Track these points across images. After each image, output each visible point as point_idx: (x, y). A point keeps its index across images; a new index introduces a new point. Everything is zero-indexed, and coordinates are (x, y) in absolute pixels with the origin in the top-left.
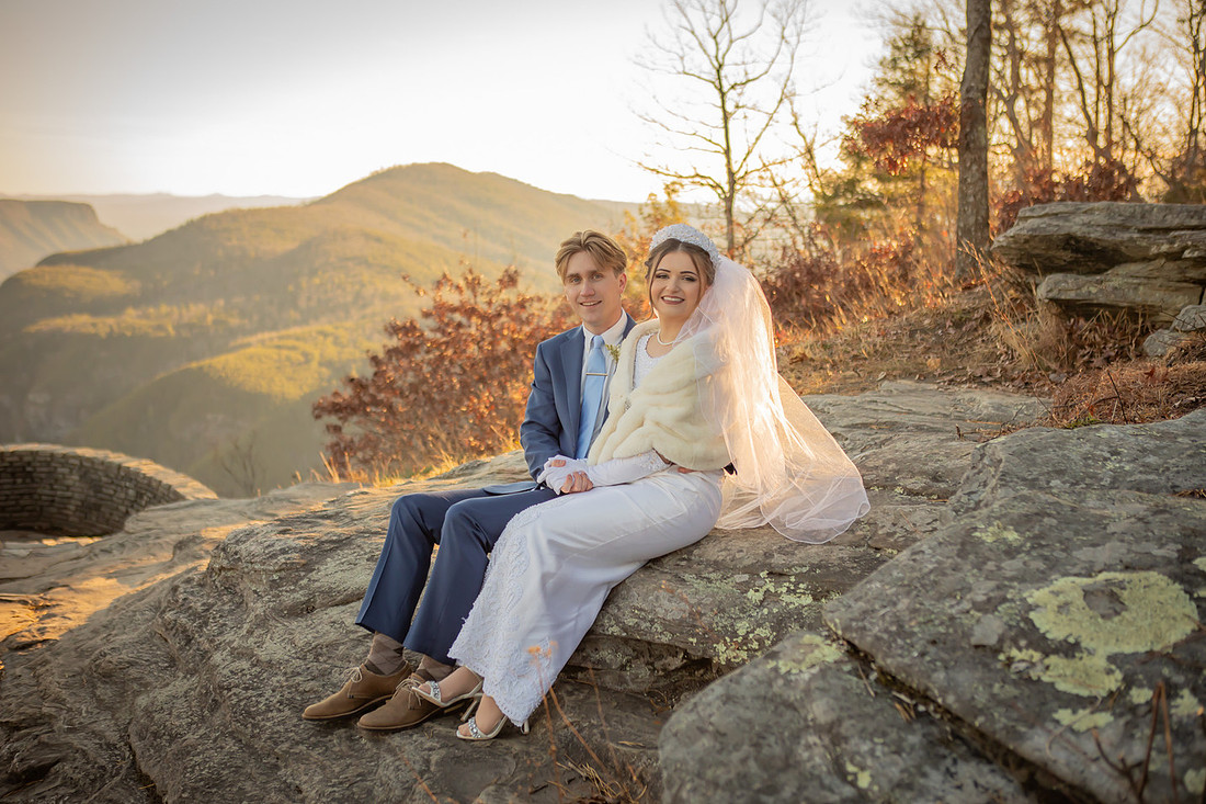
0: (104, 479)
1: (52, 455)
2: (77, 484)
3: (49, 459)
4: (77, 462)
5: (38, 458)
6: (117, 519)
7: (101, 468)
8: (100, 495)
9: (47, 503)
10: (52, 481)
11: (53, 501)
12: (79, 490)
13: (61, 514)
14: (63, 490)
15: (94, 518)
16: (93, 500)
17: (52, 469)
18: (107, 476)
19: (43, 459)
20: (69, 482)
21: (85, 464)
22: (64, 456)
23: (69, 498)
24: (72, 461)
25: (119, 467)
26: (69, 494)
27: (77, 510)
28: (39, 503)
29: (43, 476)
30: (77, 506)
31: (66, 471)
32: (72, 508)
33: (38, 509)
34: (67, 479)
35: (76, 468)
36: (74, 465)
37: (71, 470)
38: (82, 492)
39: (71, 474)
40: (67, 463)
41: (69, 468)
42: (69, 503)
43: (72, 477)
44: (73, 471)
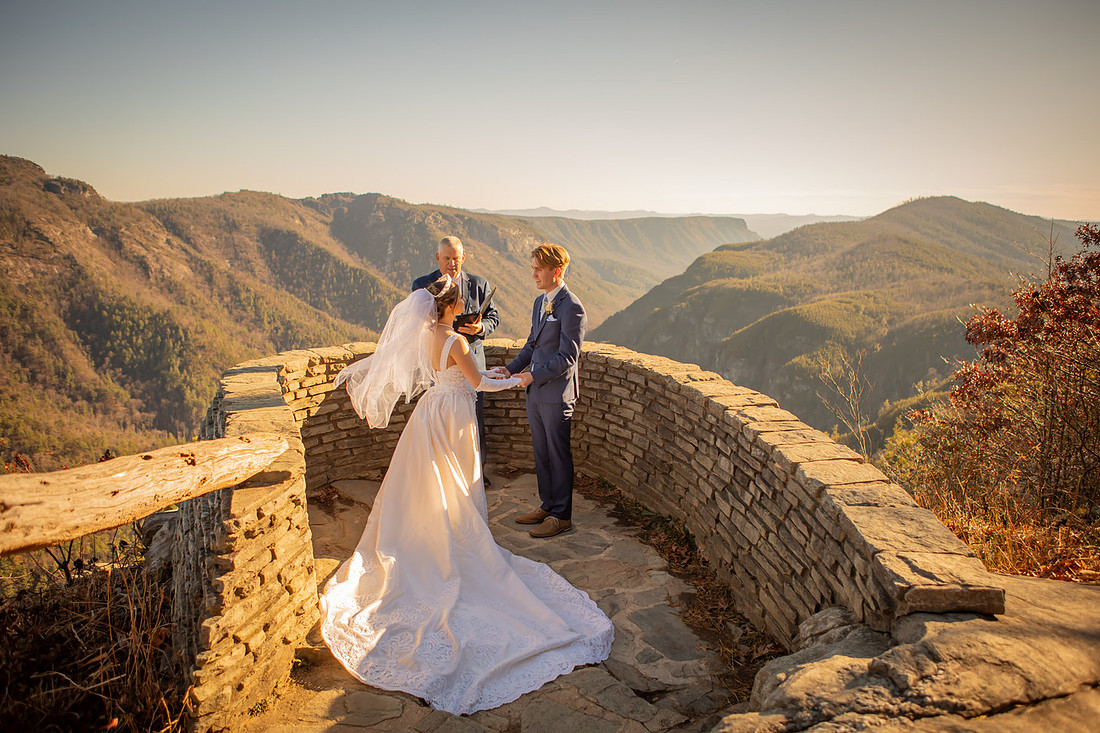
0: (680, 421)
1: (607, 362)
2: (638, 419)
3: (602, 369)
4: (640, 380)
5: (588, 366)
6: (696, 503)
7: (674, 397)
8: (672, 450)
9: (596, 442)
11: (604, 439)
12: (642, 431)
13: (615, 463)
14: (620, 426)
15: (661, 486)
16: (660, 453)
17: (605, 387)
18: (686, 418)
19: (593, 368)
20: (629, 414)
21: (651, 384)
22: (623, 366)
23: (626, 440)
24: (632, 377)
25: (707, 401)
26: (626, 433)
27: (635, 464)
28: (586, 439)
29: (593, 395)
30: (635, 457)
31: (625, 393)
32: (630, 458)
33: (584, 447)
34: (625, 407)
35: (638, 390)
36: (637, 385)
37: (632, 393)
38: (645, 435)
39: (632, 400)
40: (626, 379)
41: (629, 389)
42: (625, 449)
43: (631, 405)
44: (635, 395)
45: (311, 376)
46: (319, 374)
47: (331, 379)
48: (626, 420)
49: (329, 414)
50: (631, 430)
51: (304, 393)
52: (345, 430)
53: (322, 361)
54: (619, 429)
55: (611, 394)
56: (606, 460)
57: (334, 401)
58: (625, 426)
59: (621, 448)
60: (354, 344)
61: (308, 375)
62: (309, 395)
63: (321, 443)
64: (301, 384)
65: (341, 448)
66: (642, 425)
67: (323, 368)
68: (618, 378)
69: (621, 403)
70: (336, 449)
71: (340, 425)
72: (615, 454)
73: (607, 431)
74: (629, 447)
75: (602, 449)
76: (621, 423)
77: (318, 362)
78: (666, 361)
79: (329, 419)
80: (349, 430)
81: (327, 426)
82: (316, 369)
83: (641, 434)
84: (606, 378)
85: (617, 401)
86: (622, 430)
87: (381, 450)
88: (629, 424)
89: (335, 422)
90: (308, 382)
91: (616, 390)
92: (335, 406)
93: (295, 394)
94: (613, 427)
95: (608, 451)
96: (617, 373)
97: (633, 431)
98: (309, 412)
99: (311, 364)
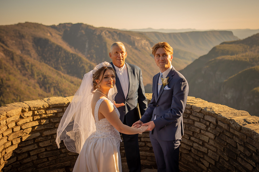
2: (211, 142)
4: (213, 120)
9: (185, 152)
10: (191, 133)
11: (190, 151)
13: (197, 165)
17: (190, 122)
20: (206, 139)
22: (201, 111)
23: (204, 153)
24: (207, 118)
26: (204, 149)
30: (210, 164)
31: (203, 127)
34: (203, 134)
35: (212, 126)
36: (210, 123)
37: (207, 127)
38: (216, 152)
39: (207, 131)
40: (204, 119)
41: (205, 124)
42: (203, 158)
43: (207, 133)
44: (209, 129)
45: (23, 118)
46: (28, 117)
47: (35, 119)
48: (204, 142)
49: (34, 139)
50: (207, 148)
51: (18, 128)
52: (44, 147)
53: (30, 109)
54: (200, 147)
55: (195, 126)
56: (191, 162)
57: (37, 131)
58: (203, 145)
59: (200, 157)
60: (50, 98)
61: (21, 117)
62: (21, 129)
63: (29, 156)
64: (16, 123)
65: (41, 157)
66: (214, 146)
67: (31, 113)
68: (198, 117)
69: (200, 132)
70: (39, 158)
71: (41, 145)
72: (197, 160)
73: (192, 147)
74: (205, 157)
75: (189, 156)
76: (201, 143)
77: (27, 110)
78: (227, 108)
79: (34, 141)
80: (46, 147)
81: (33, 146)
82: (26, 114)
83: (213, 151)
84: (191, 117)
85: (198, 130)
86: (201, 147)
87: (64, 157)
88: (206, 144)
89: (38, 143)
90: (21, 122)
91: (197, 124)
92: (38, 134)
93: (13, 129)
94: (195, 145)
95: (193, 158)
96: (198, 115)
97: (208, 149)
98: (21, 139)
99: (23, 111)
